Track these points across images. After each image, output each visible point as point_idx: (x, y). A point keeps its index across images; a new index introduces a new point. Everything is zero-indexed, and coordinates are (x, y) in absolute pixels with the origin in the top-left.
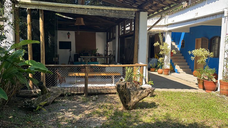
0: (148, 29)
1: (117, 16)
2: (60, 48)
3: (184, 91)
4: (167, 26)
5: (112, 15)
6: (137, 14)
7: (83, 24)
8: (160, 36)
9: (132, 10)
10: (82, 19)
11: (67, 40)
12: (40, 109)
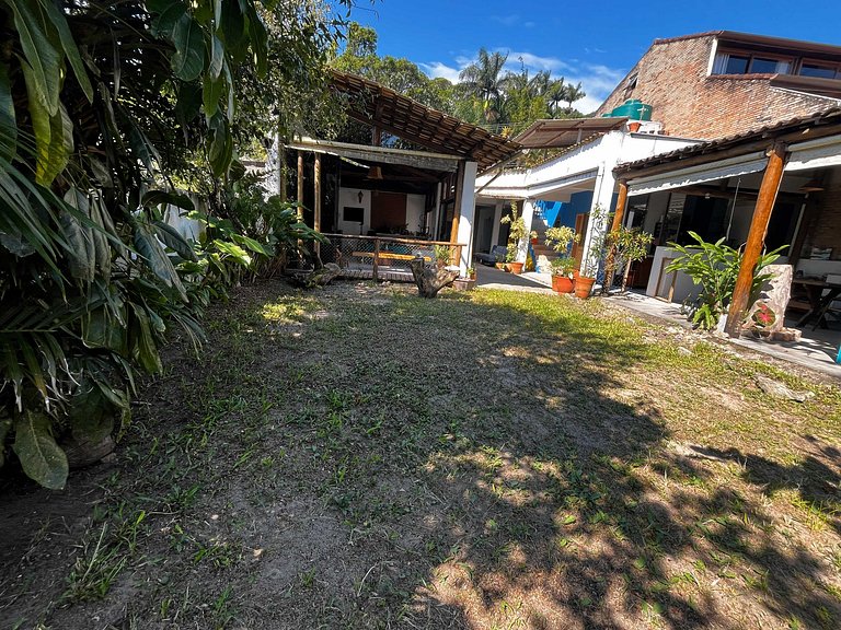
0: (476, 190)
1: (429, 166)
2: (345, 219)
3: (524, 291)
4: (527, 188)
5: (421, 165)
6: (462, 164)
7: (380, 177)
8: (514, 206)
9: (454, 157)
10: (379, 169)
11: (357, 205)
12: (313, 287)
